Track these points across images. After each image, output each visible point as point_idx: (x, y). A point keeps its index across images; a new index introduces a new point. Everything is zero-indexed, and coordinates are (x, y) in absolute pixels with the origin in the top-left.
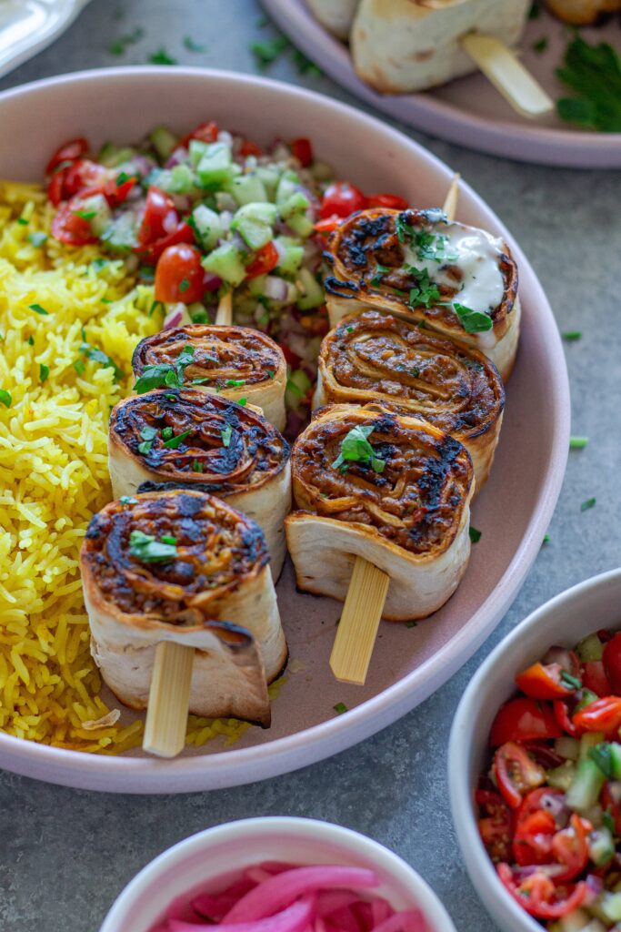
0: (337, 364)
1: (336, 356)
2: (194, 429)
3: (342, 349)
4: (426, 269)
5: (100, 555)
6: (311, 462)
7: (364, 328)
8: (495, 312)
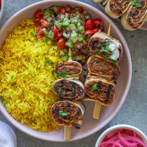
0: (91, 69)
1: (91, 67)
2: (67, 88)
3: (92, 65)
4: (105, 51)
5: (54, 114)
6: (88, 90)
7: (95, 61)
8: (118, 59)
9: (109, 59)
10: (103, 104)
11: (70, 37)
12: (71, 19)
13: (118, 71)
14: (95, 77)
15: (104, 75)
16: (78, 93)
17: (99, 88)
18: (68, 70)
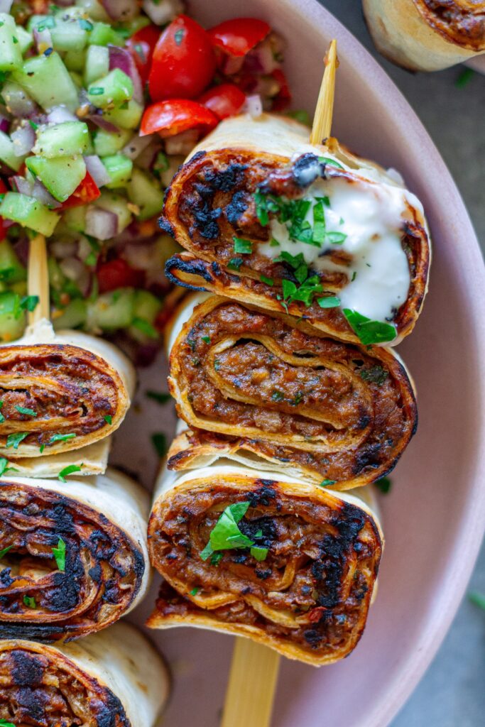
0: (192, 390)
1: (191, 379)
2: (16, 543)
3: (198, 365)
4: (301, 255)
6: (173, 554)
7: (223, 332)
8: (399, 314)
9: (333, 314)
10: (291, 653)
11: (31, 154)
12: (36, 21)
13: (400, 403)
14: (227, 451)
15: (299, 432)
16: (98, 581)
17: (259, 535)
18: (20, 408)
